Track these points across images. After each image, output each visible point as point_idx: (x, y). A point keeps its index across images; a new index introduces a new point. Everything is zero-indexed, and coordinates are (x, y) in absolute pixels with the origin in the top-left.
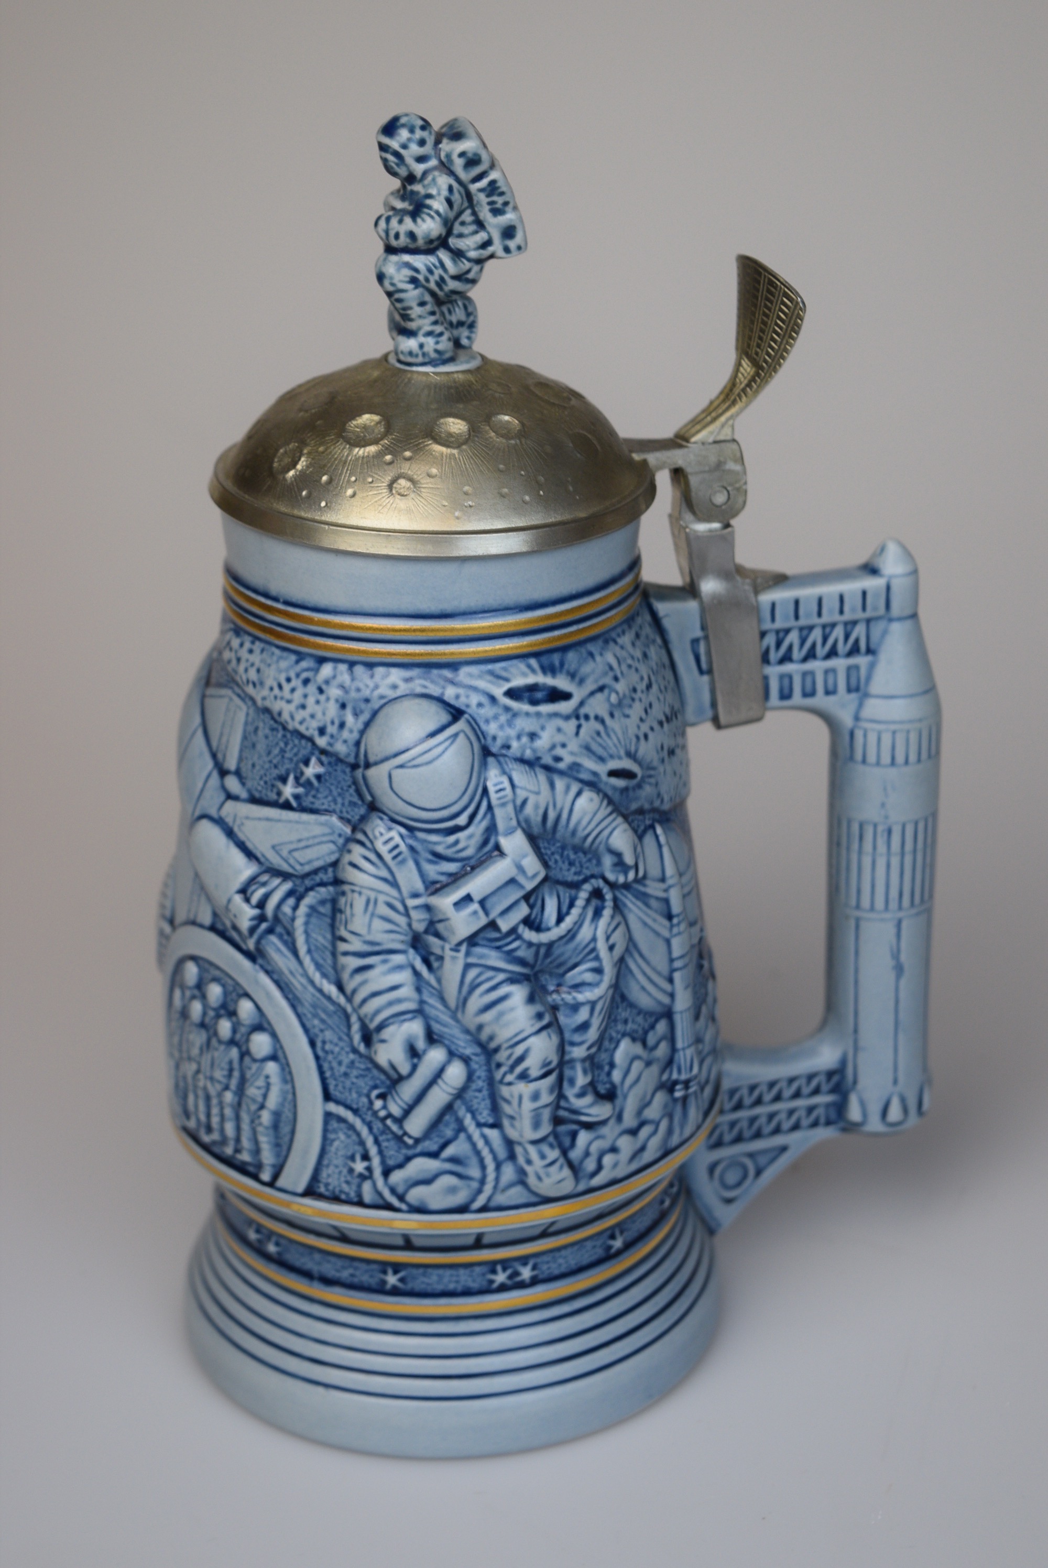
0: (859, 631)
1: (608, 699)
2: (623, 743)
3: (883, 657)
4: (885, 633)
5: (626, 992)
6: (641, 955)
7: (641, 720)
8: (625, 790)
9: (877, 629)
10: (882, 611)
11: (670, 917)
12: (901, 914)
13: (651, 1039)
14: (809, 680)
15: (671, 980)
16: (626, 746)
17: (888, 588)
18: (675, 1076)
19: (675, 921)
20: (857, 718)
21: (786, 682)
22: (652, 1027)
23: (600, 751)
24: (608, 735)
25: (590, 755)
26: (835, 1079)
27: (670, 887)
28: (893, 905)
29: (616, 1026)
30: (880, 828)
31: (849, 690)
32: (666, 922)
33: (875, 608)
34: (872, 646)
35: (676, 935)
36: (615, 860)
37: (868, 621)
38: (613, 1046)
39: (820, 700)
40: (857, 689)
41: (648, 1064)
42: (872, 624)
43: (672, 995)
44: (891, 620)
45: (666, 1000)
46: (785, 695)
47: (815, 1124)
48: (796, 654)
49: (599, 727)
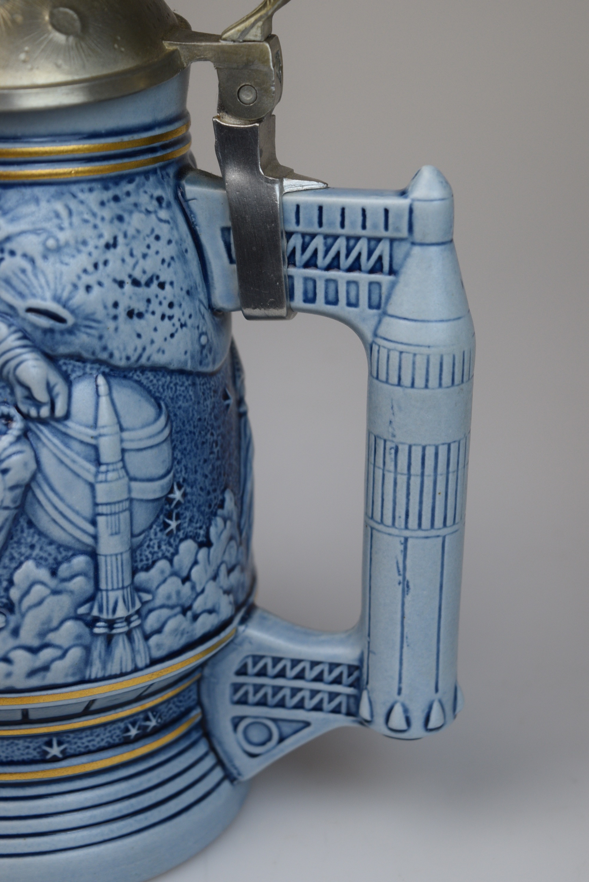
0: (383, 248)
1: (44, 244)
2: (52, 286)
3: (403, 278)
4: (407, 255)
5: (33, 519)
6: (52, 489)
7: (85, 271)
8: (51, 331)
9: (400, 250)
10: (404, 233)
11: (98, 462)
12: (407, 533)
13: (64, 570)
14: (332, 287)
15: (94, 523)
16: (56, 290)
17: (411, 211)
18: (95, 612)
19: (103, 468)
20: (375, 335)
21: (310, 285)
22: (68, 559)
23: (22, 288)
24: (36, 276)
25: (9, 288)
26: (356, 674)
27: (100, 435)
28: (400, 522)
29: (19, 547)
30: (389, 445)
31: (370, 307)
32: (92, 468)
33: (397, 229)
34: (395, 267)
35: (101, 482)
36: (26, 393)
37: (392, 241)
38: (14, 565)
39: (342, 309)
40: (378, 307)
41: (55, 592)
42: (396, 244)
43: (95, 537)
44: (413, 244)
45: (89, 540)
46: (310, 298)
47: (336, 711)
48: (321, 261)
49: (26, 265)
